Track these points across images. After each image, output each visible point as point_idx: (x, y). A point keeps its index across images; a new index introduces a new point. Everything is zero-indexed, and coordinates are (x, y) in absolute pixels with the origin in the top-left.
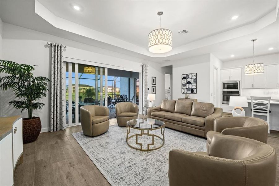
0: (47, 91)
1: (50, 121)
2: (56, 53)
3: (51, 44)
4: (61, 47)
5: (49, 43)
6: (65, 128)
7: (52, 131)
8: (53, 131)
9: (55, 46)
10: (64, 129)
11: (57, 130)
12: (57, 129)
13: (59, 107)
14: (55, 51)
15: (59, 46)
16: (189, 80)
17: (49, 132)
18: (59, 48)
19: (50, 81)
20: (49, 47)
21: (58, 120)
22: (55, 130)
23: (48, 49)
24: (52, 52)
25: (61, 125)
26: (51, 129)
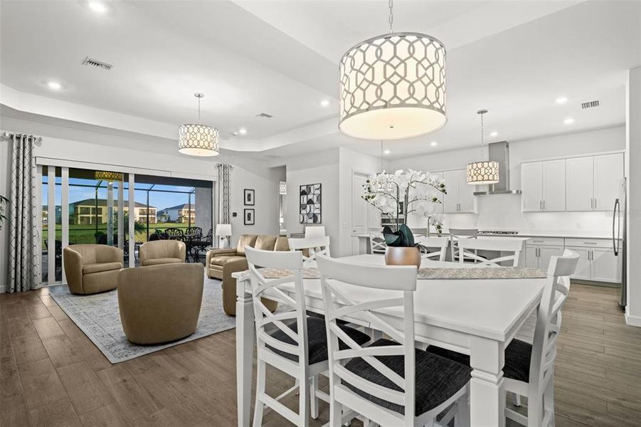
0: (3, 219)
1: (8, 272)
2: (21, 152)
3: (12, 137)
4: (30, 140)
5: (7, 135)
6: (39, 286)
7: (12, 291)
8: (15, 291)
9: (18, 138)
10: (37, 288)
11: (22, 290)
12: (22, 287)
13: (26, 248)
14: (19, 148)
15: (28, 138)
16: (310, 197)
17: (7, 292)
18: (27, 142)
19: (8, 201)
20: (6, 140)
21: (25, 272)
22: (19, 290)
23: (5, 144)
24: (12, 151)
25: (31, 280)
26: (10, 287)
